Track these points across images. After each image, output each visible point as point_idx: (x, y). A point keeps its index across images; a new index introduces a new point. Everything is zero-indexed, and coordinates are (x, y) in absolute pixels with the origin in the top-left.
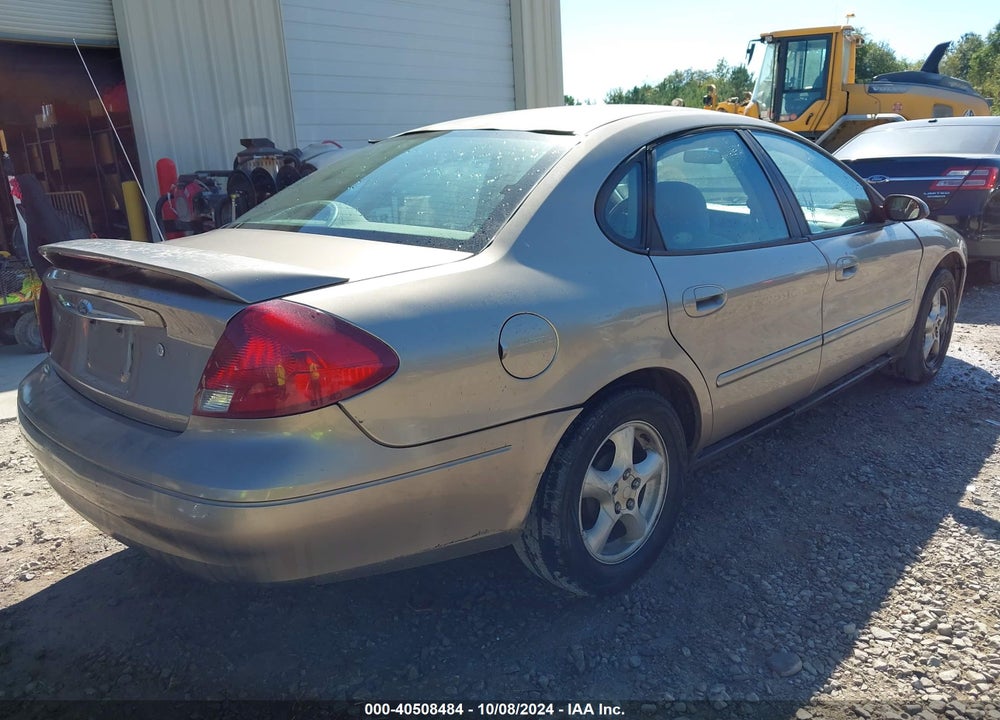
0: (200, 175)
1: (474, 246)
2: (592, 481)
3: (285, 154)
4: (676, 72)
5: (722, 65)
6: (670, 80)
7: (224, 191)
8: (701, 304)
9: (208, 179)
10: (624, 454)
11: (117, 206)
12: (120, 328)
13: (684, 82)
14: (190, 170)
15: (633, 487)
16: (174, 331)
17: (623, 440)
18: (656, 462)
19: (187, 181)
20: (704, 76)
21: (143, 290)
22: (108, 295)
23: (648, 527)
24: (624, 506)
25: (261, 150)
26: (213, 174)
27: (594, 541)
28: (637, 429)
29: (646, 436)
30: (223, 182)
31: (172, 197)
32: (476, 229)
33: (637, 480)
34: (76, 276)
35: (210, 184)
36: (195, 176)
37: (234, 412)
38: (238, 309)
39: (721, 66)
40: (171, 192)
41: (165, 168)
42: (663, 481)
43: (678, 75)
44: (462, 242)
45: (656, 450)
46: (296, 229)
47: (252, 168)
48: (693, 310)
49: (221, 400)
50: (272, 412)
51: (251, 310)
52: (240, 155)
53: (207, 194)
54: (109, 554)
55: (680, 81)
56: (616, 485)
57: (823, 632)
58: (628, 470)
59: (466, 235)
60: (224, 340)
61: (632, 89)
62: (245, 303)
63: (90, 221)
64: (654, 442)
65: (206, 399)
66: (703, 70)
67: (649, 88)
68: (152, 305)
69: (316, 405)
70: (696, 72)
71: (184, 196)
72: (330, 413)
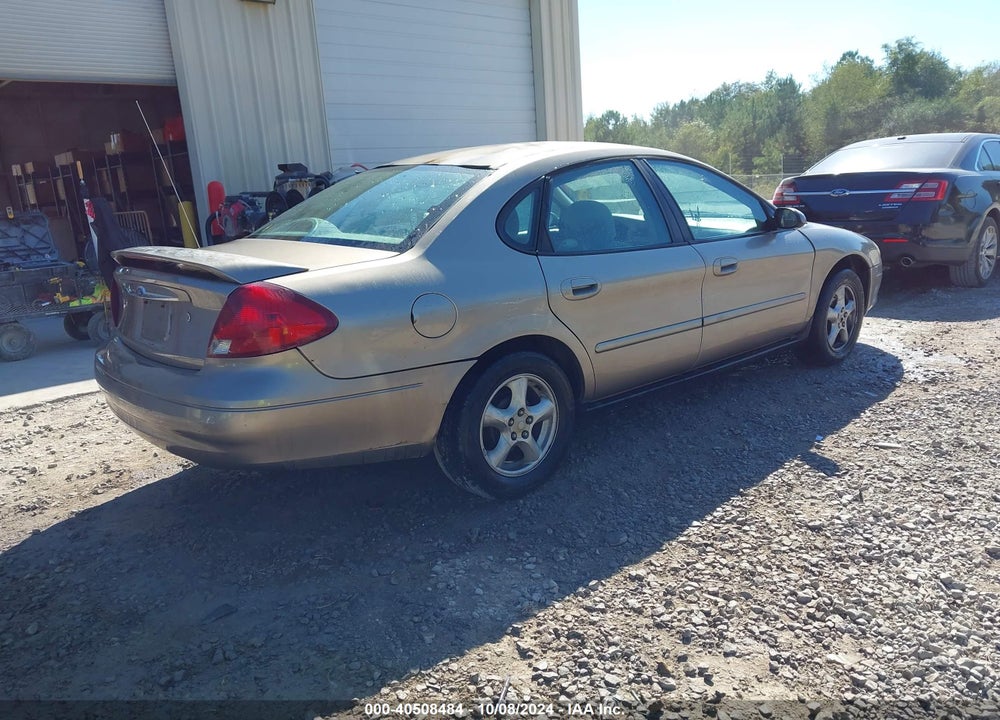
0: (244, 196)
1: (401, 249)
2: (492, 414)
3: (317, 177)
4: (724, 85)
5: (771, 76)
6: (717, 93)
7: (263, 210)
8: (576, 291)
9: (250, 199)
10: (519, 398)
11: (175, 224)
12: (164, 304)
13: (732, 95)
14: (236, 192)
15: (528, 422)
16: (196, 302)
17: (518, 386)
18: (547, 406)
19: (232, 200)
20: (752, 88)
21: (181, 279)
22: (159, 283)
23: (542, 455)
24: (519, 435)
25: (295, 174)
26: (254, 195)
27: (495, 459)
28: (529, 380)
29: (539, 387)
30: (262, 201)
31: (220, 215)
32: (405, 237)
33: (531, 417)
34: (136, 272)
35: (252, 203)
36: (240, 197)
37: (232, 355)
38: (235, 287)
39: (770, 78)
40: (219, 210)
41: (215, 189)
42: (554, 420)
43: (726, 88)
44: (394, 245)
45: (548, 397)
46: (299, 239)
47: (288, 189)
48: (571, 296)
49: (224, 346)
50: (257, 352)
51: (243, 288)
52: (278, 178)
53: (249, 212)
54: (157, 480)
55: (728, 94)
56: (512, 419)
57: (653, 522)
58: (522, 409)
59: (398, 240)
60: (226, 306)
61: (678, 102)
62: (238, 284)
63: (151, 237)
64: (546, 391)
65: (215, 346)
66: (750, 82)
67: (697, 101)
68: (185, 287)
69: (284, 348)
70: (743, 85)
71: (229, 214)
72: (292, 354)
